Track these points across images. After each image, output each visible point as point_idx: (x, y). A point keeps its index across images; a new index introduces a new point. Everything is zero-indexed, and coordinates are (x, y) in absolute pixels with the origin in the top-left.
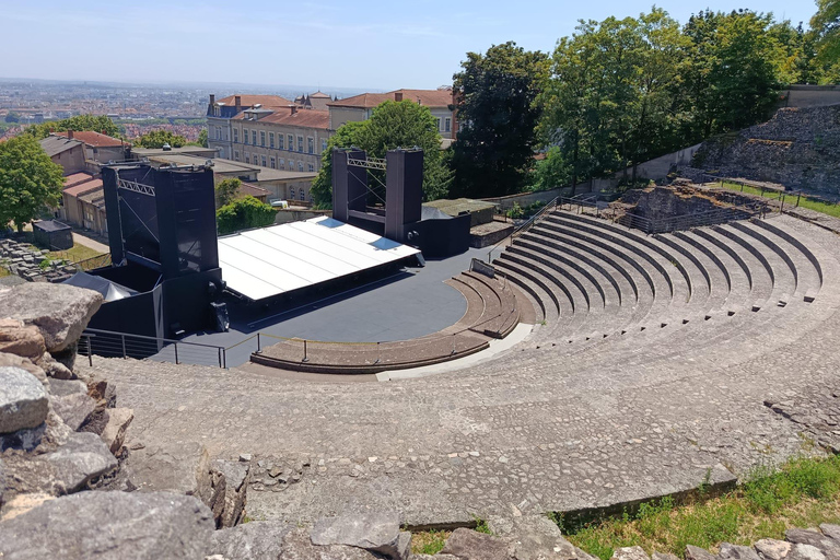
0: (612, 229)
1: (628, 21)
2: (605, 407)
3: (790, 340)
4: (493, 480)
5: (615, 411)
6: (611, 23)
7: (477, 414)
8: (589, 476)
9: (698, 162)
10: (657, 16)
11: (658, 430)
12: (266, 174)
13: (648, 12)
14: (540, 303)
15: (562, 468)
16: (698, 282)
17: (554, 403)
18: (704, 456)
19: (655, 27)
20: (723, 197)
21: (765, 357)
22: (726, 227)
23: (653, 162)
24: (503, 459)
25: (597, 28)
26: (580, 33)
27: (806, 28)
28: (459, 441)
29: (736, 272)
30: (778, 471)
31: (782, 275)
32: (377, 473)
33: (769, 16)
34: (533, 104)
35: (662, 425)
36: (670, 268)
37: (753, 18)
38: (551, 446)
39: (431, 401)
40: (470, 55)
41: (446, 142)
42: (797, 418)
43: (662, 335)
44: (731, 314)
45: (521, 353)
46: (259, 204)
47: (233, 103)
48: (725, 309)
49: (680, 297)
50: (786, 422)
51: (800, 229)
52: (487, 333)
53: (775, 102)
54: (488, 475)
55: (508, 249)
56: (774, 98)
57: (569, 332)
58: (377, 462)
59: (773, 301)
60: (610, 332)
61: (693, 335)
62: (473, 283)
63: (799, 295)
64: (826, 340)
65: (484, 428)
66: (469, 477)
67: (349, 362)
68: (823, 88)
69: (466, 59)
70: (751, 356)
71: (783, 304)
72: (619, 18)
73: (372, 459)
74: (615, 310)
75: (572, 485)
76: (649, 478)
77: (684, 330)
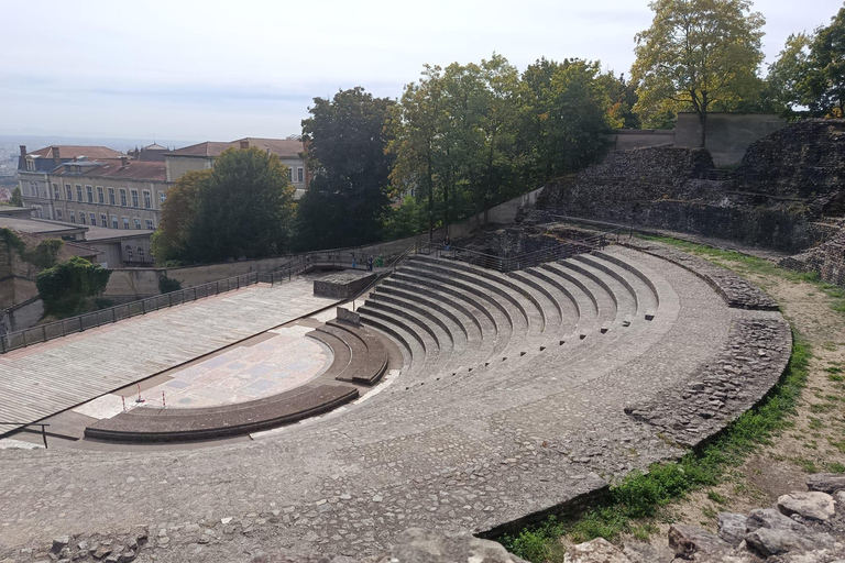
0: (469, 270)
1: (472, 67)
2: (477, 431)
3: (638, 353)
4: (366, 522)
5: (488, 434)
6: (455, 69)
7: (347, 455)
8: (468, 502)
9: (542, 203)
10: (497, 62)
11: (531, 447)
12: (95, 233)
13: (489, 59)
14: (407, 345)
15: (440, 498)
16: (550, 312)
17: (427, 434)
18: (576, 467)
19: (495, 73)
20: (566, 234)
21: (619, 370)
22: (571, 261)
23: (502, 206)
24: (377, 498)
25: (442, 74)
26: (426, 78)
27: (628, 78)
28: (328, 486)
29: (583, 300)
30: (646, 472)
31: (623, 298)
32: (231, 535)
33: (597, 64)
34: (386, 151)
35: (533, 442)
36: (524, 302)
37: (582, 65)
38: (427, 477)
39: (294, 448)
40: (317, 100)
41: (300, 193)
42: (654, 421)
43: (523, 363)
44: (582, 337)
45: (391, 396)
46: (89, 265)
47: (49, 155)
48: (577, 334)
49: (535, 326)
50: (645, 426)
51: (635, 258)
52: (356, 381)
53: (607, 145)
54: (362, 517)
55: (372, 296)
56: (604, 141)
57: (436, 371)
58: (232, 523)
59: (619, 322)
60: (475, 365)
61: (550, 359)
62: (338, 332)
63: (641, 315)
64: (669, 351)
65: (354, 468)
66: (340, 523)
67: (204, 426)
68: (645, 133)
69: (313, 105)
70: (607, 370)
71: (627, 325)
72: (463, 64)
73: (225, 521)
74: (478, 345)
75: (452, 514)
76: (527, 496)
77: (542, 356)
